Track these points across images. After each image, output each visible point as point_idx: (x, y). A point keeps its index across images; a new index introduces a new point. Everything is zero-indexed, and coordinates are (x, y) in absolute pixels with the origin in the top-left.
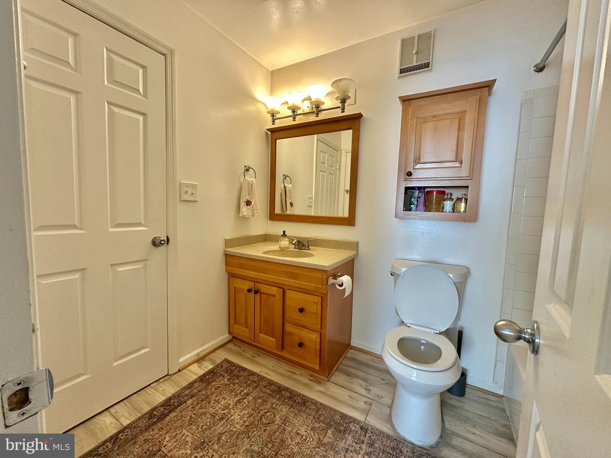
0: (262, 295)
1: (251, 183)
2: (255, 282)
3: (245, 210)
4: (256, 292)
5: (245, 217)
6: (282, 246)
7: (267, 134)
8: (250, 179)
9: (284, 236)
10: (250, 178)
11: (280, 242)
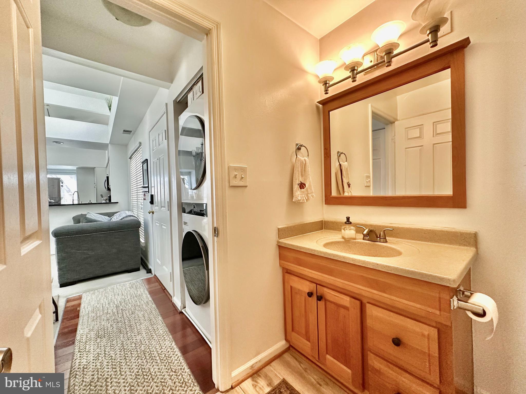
0: (328, 303)
1: (304, 162)
2: (317, 284)
3: (298, 194)
4: (320, 298)
5: (299, 202)
6: (346, 237)
7: (318, 107)
8: (302, 159)
9: (348, 223)
10: (302, 156)
11: (343, 231)
